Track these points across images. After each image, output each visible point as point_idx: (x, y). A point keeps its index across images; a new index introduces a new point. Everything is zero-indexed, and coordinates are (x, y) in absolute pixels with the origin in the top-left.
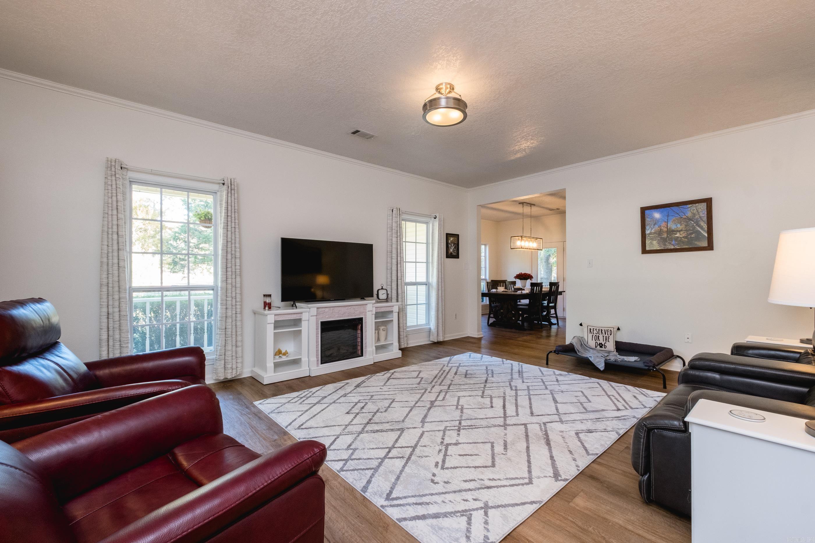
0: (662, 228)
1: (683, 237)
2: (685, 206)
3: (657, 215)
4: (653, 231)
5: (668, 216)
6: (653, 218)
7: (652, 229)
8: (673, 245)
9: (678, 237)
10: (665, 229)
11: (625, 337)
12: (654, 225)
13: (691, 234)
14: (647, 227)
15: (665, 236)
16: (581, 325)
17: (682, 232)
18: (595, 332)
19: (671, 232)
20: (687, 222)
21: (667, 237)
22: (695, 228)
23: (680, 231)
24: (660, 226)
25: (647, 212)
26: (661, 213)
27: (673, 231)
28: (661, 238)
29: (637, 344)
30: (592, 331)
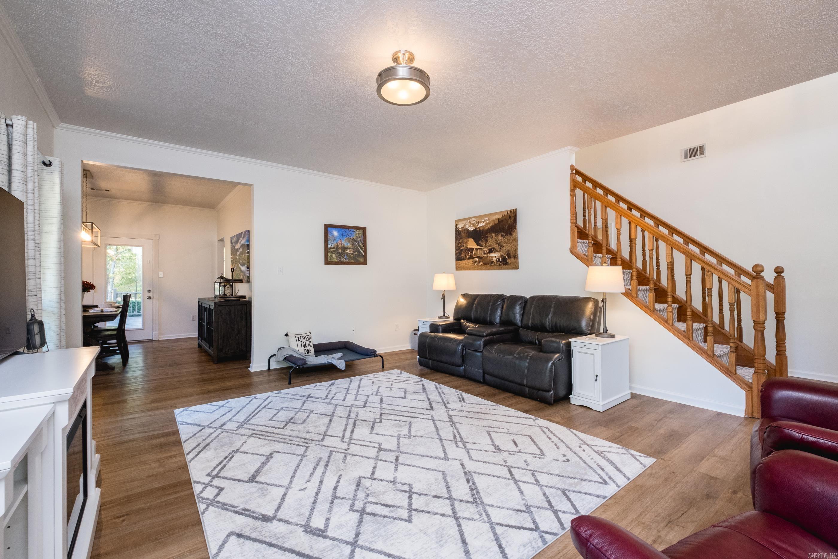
0: (339, 244)
1: (351, 253)
2: (352, 230)
3: (335, 233)
4: (333, 246)
5: (342, 235)
6: (332, 235)
7: (332, 244)
8: (345, 259)
9: (348, 253)
10: (340, 246)
11: (317, 340)
12: (334, 240)
13: (356, 251)
14: (329, 242)
15: (340, 251)
16: (287, 335)
17: (350, 250)
18: (302, 339)
19: (344, 248)
20: (353, 242)
21: (342, 252)
22: (357, 247)
23: (349, 249)
24: (337, 243)
25: (329, 229)
26: (338, 232)
27: (345, 248)
28: (338, 252)
29: (324, 344)
30: (300, 339)
